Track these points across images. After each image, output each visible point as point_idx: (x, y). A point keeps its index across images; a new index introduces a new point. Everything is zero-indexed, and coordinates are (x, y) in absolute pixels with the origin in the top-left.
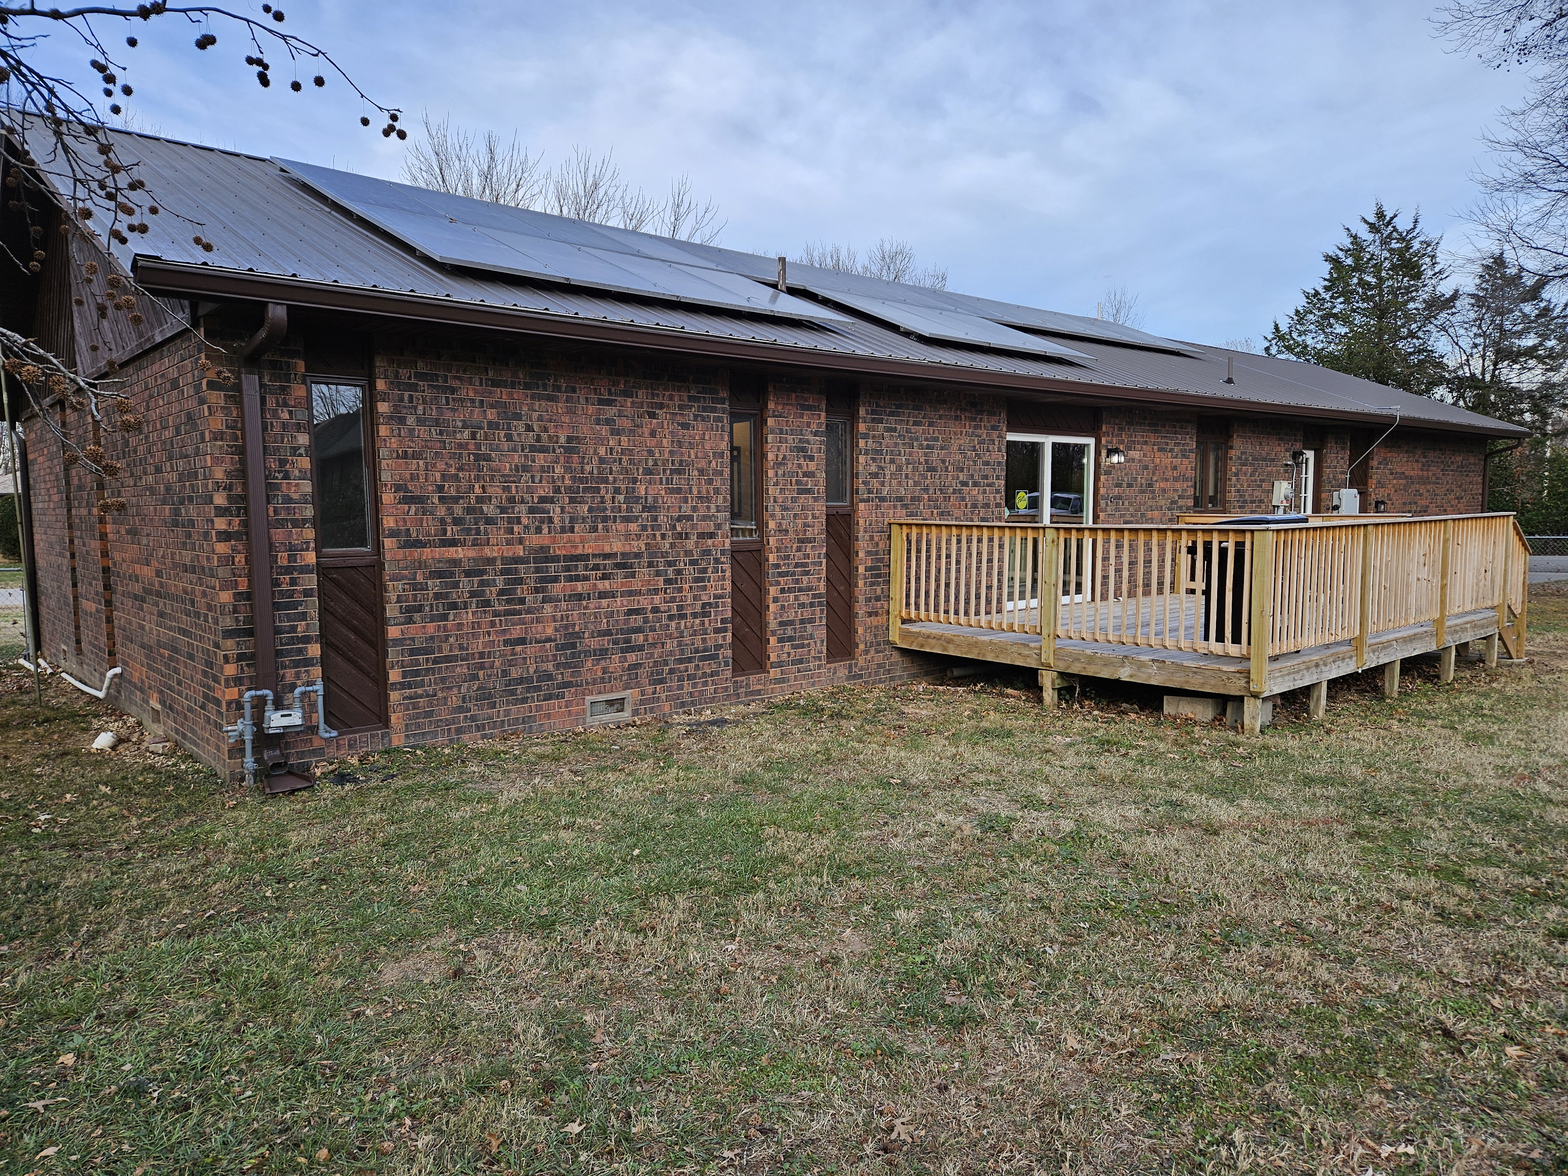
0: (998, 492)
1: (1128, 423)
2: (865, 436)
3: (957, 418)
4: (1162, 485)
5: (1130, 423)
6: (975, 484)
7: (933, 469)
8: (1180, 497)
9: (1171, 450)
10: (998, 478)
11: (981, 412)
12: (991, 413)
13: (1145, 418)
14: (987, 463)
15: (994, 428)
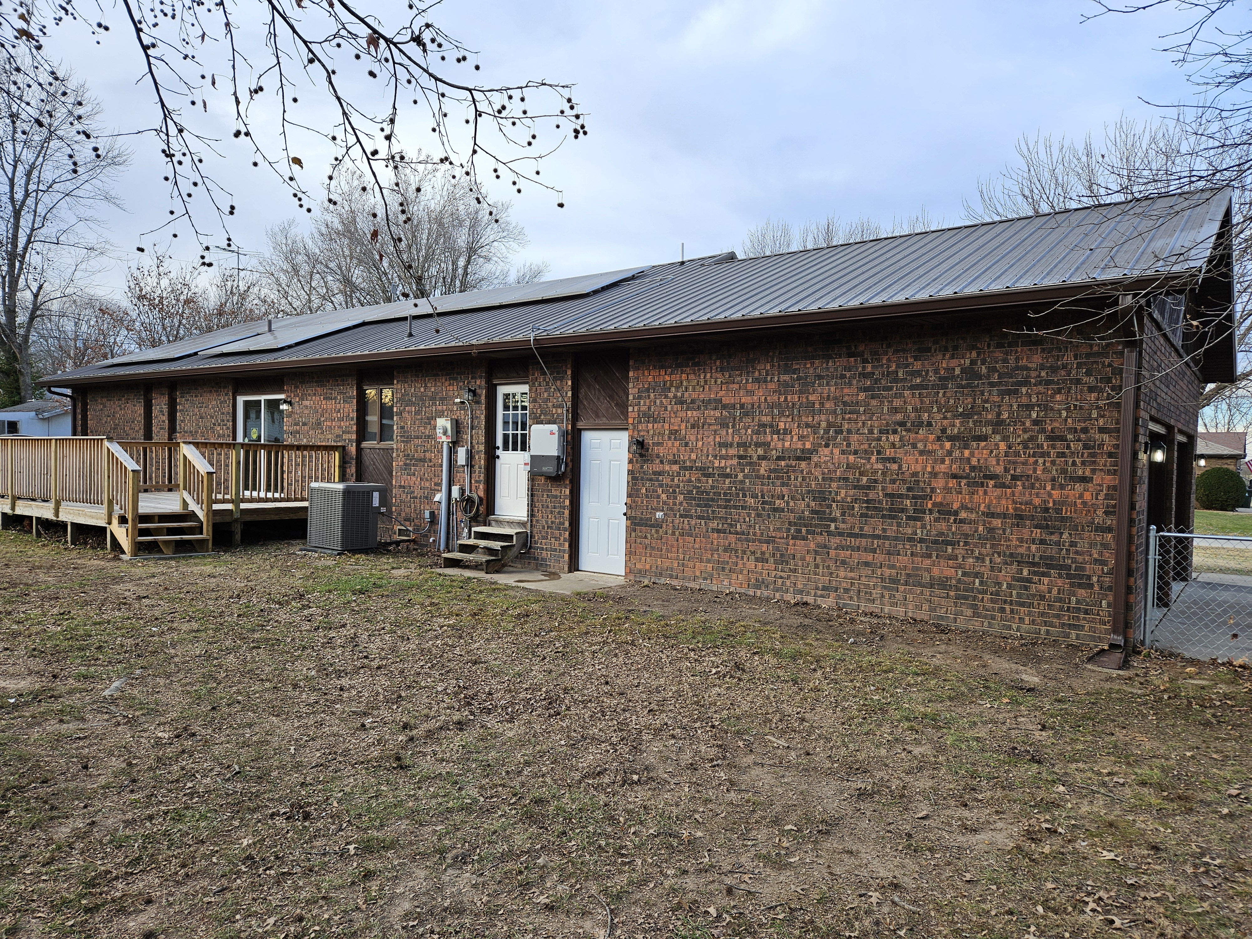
0: (228, 428)
1: (301, 383)
2: (180, 404)
3: (211, 392)
4: (329, 424)
5: (302, 383)
6: (219, 425)
7: (201, 418)
8: (343, 432)
9: (335, 398)
10: (228, 421)
11: (220, 387)
12: (225, 387)
13: (313, 378)
14: (223, 414)
15: (226, 395)
